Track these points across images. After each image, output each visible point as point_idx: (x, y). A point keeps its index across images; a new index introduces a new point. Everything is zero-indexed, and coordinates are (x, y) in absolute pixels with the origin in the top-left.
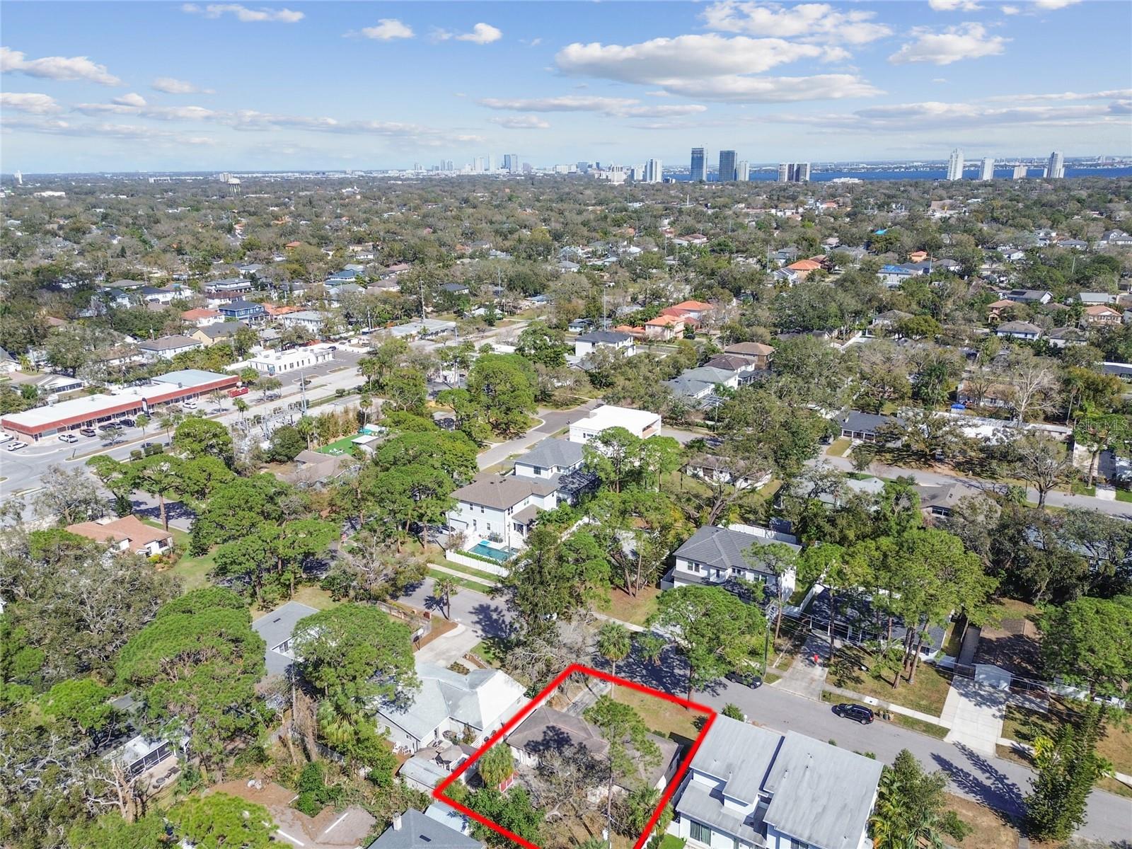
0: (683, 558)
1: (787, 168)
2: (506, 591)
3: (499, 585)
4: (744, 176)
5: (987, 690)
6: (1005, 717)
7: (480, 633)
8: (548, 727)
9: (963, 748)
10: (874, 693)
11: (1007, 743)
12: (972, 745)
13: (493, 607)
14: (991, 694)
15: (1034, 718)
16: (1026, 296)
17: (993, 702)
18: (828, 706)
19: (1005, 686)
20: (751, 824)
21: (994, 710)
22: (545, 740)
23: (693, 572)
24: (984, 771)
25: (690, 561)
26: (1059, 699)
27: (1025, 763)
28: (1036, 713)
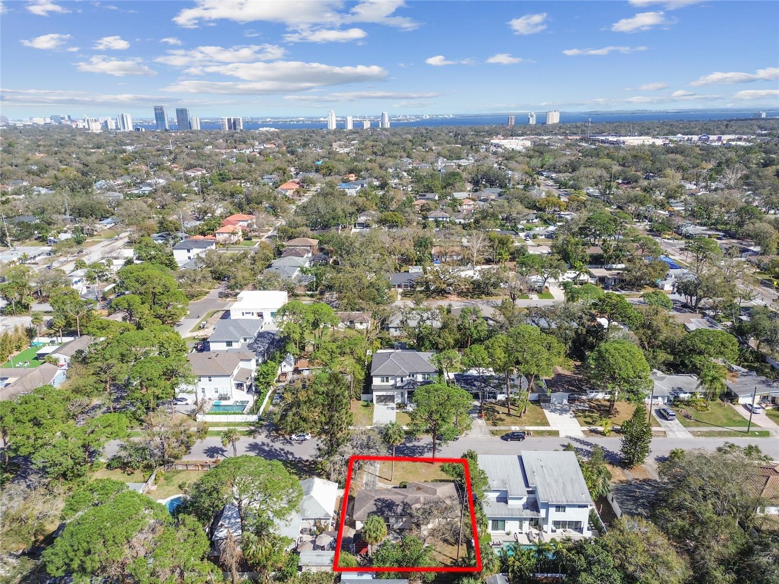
0: (377, 376)
1: (226, 121)
2: (260, 430)
3: (253, 428)
4: (196, 126)
5: (558, 407)
6: (575, 417)
8: (375, 500)
9: (570, 438)
10: (514, 424)
11: (586, 428)
12: (573, 435)
13: (260, 443)
14: (562, 407)
15: (587, 413)
16: (427, 197)
17: (566, 411)
18: (498, 438)
19: (565, 401)
20: (527, 508)
21: (568, 415)
22: (378, 509)
23: (385, 383)
24: (588, 445)
25: (382, 376)
26: (590, 400)
27: (599, 435)
28: (586, 410)
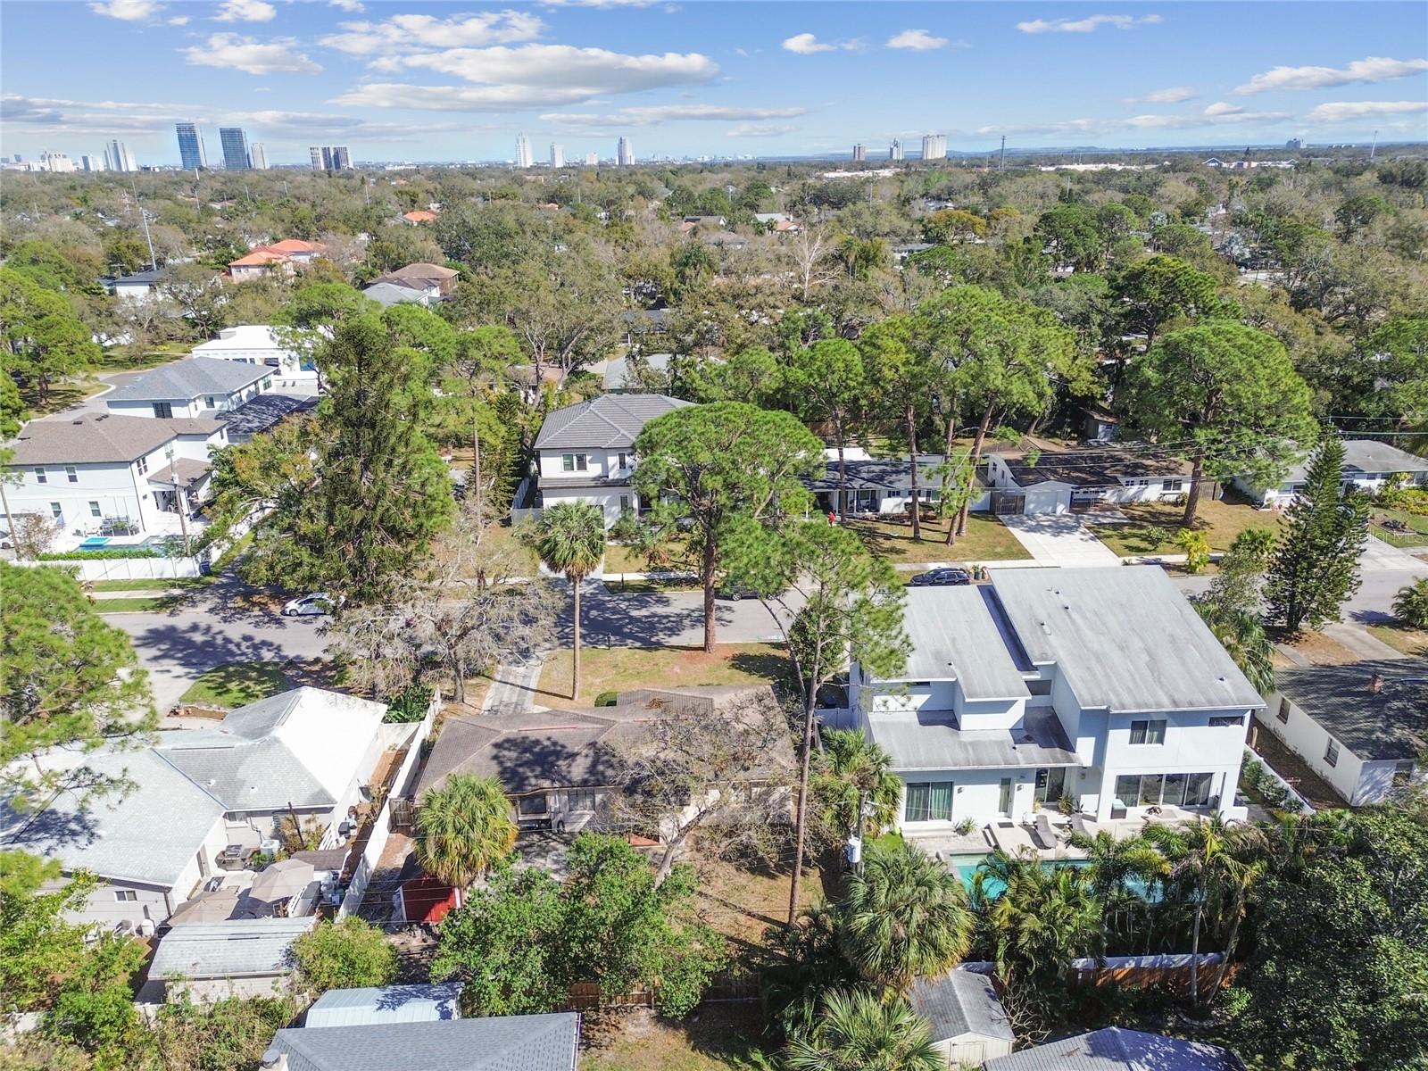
0: (553, 451)
2: (198, 597)
3: (177, 591)
5: (1046, 521)
6: (1097, 538)
7: (180, 670)
8: (497, 746)
11: (1132, 560)
13: (184, 627)
14: (1055, 522)
19: (1062, 509)
20: (1028, 739)
25: (566, 453)
